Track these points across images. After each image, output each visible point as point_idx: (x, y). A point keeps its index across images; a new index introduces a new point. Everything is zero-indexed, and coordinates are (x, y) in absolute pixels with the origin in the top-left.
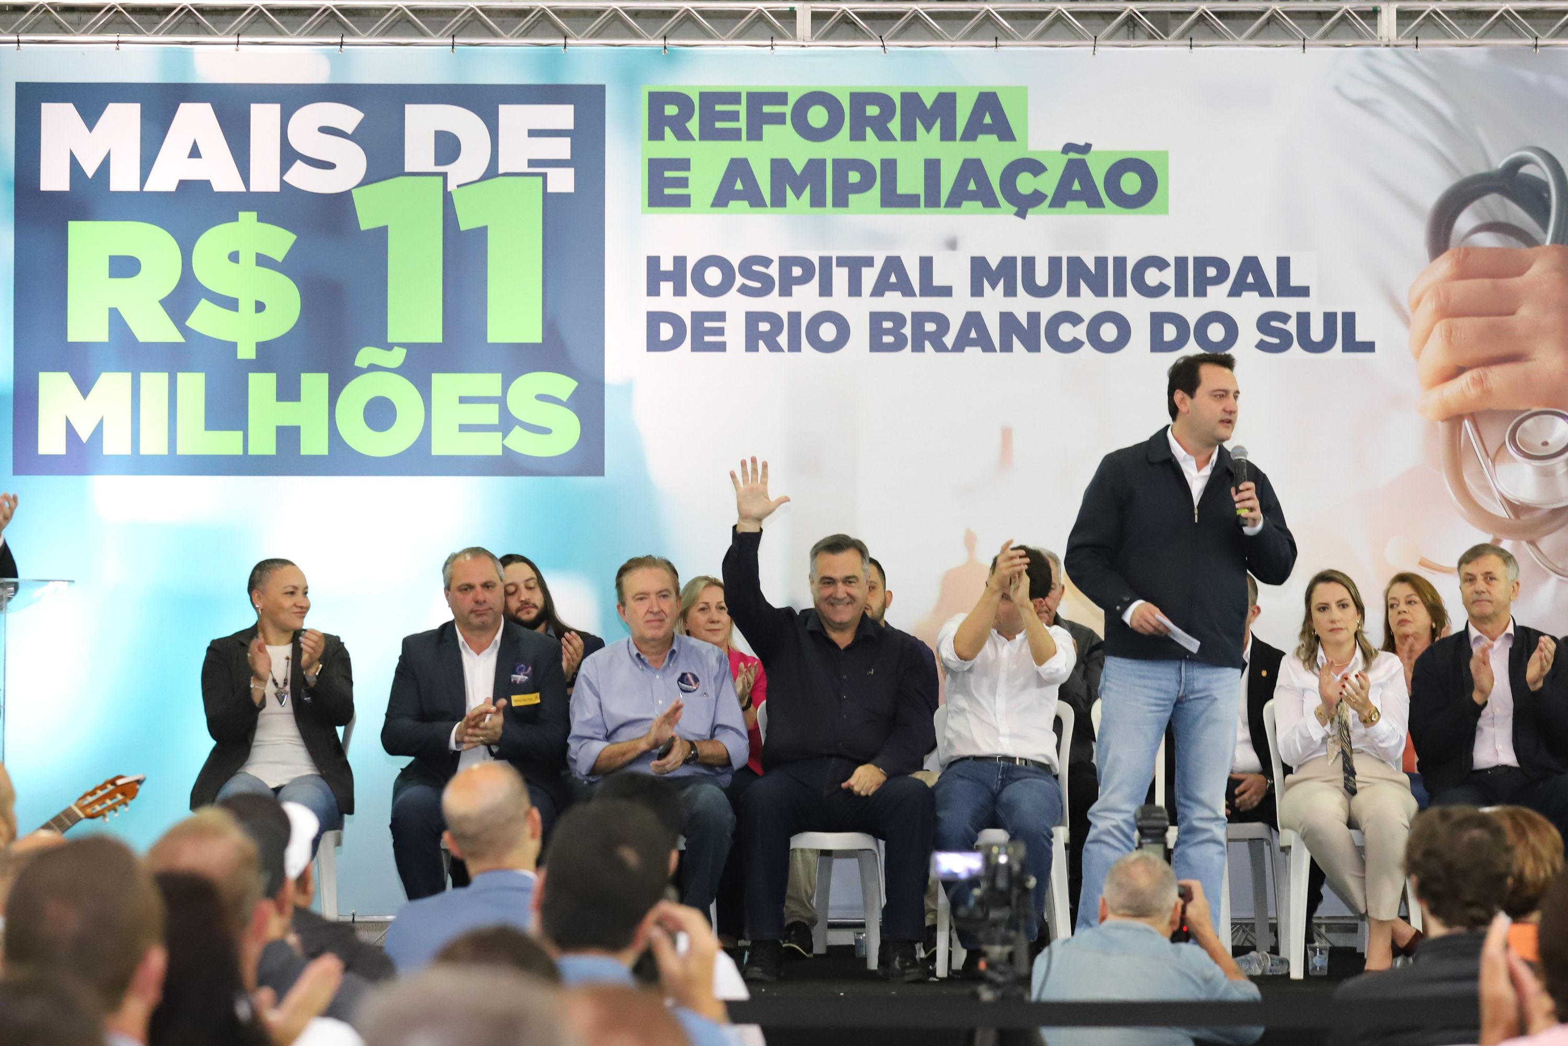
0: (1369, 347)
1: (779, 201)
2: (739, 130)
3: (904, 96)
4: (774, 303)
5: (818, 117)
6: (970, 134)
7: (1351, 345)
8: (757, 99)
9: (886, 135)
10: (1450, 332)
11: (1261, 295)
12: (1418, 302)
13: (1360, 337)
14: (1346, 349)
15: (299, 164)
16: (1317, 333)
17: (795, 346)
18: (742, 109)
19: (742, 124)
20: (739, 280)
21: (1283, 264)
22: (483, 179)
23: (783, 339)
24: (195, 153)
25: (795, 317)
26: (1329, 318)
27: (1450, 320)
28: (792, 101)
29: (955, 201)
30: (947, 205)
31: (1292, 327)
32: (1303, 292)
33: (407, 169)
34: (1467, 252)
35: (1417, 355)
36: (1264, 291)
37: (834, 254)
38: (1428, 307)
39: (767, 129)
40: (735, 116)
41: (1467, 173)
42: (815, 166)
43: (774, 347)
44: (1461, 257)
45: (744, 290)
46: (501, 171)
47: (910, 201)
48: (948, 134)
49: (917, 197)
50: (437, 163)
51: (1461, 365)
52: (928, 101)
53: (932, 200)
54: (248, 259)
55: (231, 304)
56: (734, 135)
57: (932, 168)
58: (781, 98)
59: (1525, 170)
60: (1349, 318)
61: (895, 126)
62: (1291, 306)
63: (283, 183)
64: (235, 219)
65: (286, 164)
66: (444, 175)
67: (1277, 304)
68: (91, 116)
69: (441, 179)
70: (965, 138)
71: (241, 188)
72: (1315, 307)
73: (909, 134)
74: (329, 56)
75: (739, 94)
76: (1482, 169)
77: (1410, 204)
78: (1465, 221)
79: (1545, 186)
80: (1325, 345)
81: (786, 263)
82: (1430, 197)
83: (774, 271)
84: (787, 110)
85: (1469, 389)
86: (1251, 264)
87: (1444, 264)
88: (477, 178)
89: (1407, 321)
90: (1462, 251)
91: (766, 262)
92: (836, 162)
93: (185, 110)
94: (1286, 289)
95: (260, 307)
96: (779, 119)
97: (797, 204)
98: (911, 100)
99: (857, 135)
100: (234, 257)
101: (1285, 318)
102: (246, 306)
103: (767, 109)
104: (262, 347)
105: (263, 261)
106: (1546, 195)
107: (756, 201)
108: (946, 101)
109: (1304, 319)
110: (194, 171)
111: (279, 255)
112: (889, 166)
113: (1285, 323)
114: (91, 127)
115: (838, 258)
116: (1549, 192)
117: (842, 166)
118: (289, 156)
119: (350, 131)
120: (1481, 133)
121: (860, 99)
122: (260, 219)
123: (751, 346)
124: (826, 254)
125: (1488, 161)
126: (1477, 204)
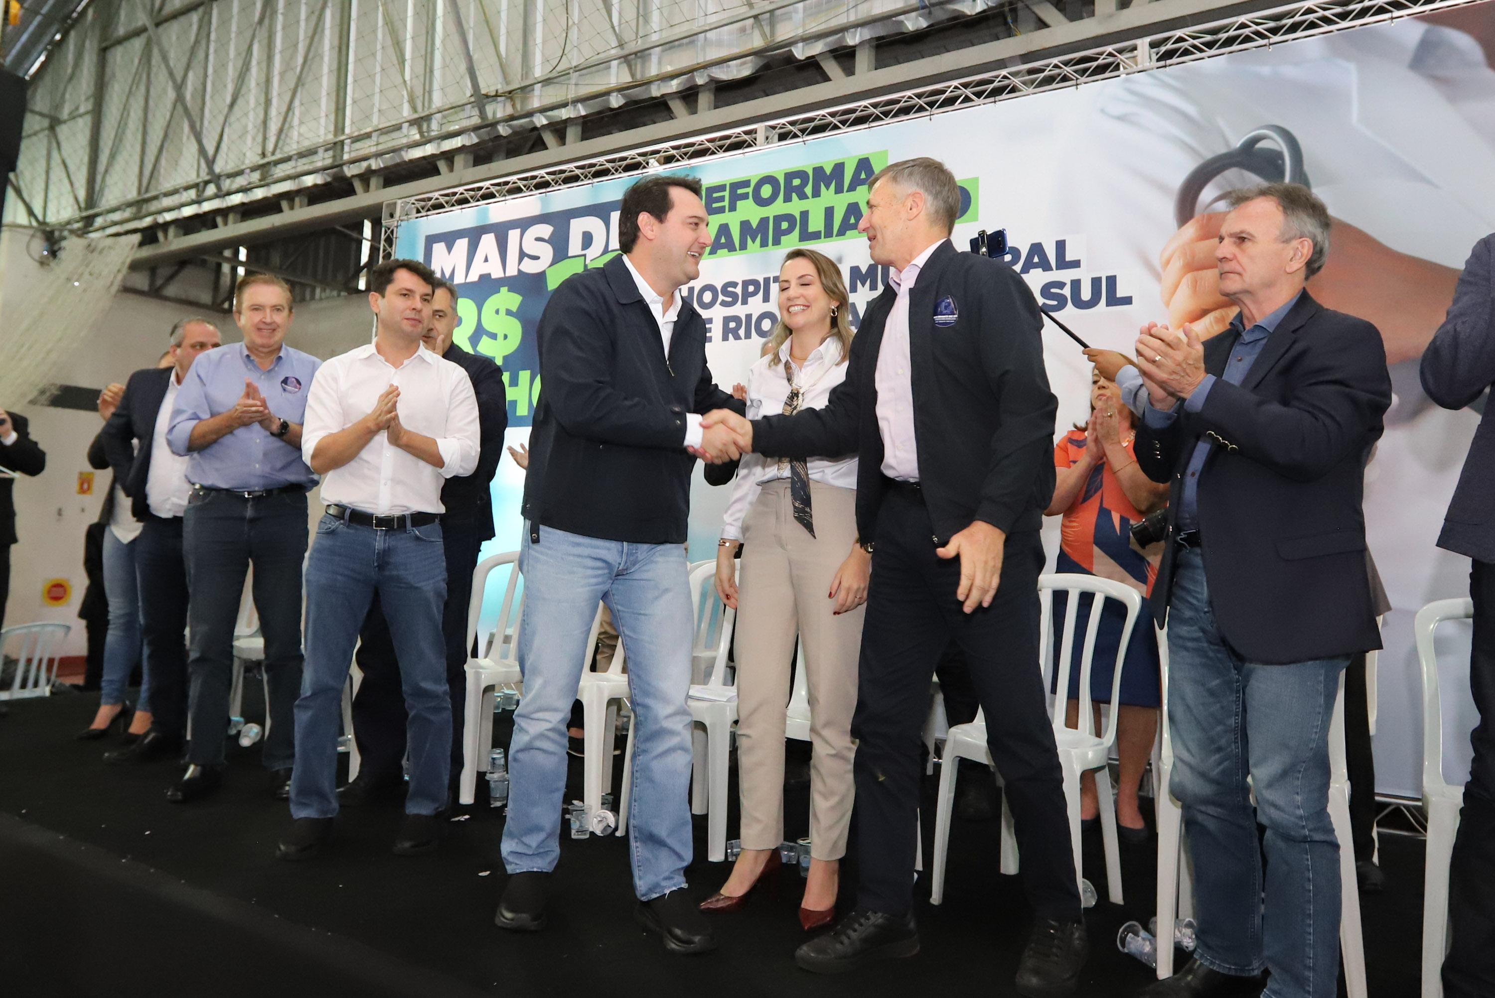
0: (1128, 301)
1: (743, 247)
2: (724, 207)
3: (815, 169)
4: (738, 310)
5: (766, 191)
6: (852, 188)
7: (1113, 300)
8: (735, 186)
9: (803, 196)
10: (1195, 283)
11: (1044, 271)
12: (1168, 262)
13: (1120, 294)
14: (1109, 304)
15: (526, 259)
16: (1086, 294)
17: (748, 336)
18: (726, 194)
19: (726, 203)
20: (721, 298)
21: (1061, 246)
22: (601, 255)
23: (742, 332)
24: (486, 260)
25: (749, 317)
26: (1096, 282)
27: (1195, 273)
28: (753, 184)
29: (842, 232)
30: (836, 236)
31: (1067, 291)
32: (1076, 264)
33: (570, 255)
34: (1210, 217)
35: (1167, 304)
36: (1046, 267)
37: (771, 276)
38: (1177, 265)
39: (740, 204)
40: (722, 199)
41: (1209, 155)
42: (764, 221)
43: (737, 337)
44: (1205, 221)
45: (724, 304)
46: (610, 250)
47: (816, 236)
48: (839, 190)
49: (820, 232)
50: (583, 249)
51: (1205, 307)
52: (828, 170)
53: (829, 234)
54: (503, 312)
55: (494, 336)
56: (721, 210)
57: (829, 212)
58: (746, 184)
59: (1261, 145)
60: (1112, 281)
61: (808, 190)
62: (1066, 276)
63: (519, 271)
64: (498, 292)
65: (520, 260)
66: (585, 255)
67: (1056, 275)
68: (450, 248)
69: (583, 258)
70: (849, 190)
71: (502, 275)
72: (1085, 275)
73: (816, 193)
74: (542, 200)
75: (725, 185)
76: (1222, 150)
77: (1162, 187)
78: (1208, 194)
79: (1279, 155)
80: (1093, 303)
81: (746, 283)
82: (1178, 179)
83: (739, 290)
84: (750, 190)
85: (1213, 327)
86: (1037, 249)
87: (1191, 229)
88: (599, 255)
89: (1158, 277)
90: (1205, 217)
91: (734, 285)
92: (775, 217)
93: (484, 237)
94: (1063, 263)
95: (506, 337)
96: (745, 196)
97: (753, 246)
98: (819, 171)
99: (787, 199)
100: (497, 312)
101: (1061, 285)
102: (500, 337)
103: (740, 191)
104: (505, 358)
105: (509, 313)
106: (1280, 162)
107: (731, 248)
108: (839, 168)
109: (1076, 285)
110: (484, 269)
111: (514, 309)
112: (805, 215)
113: (1062, 289)
114: (449, 252)
115: (774, 277)
116: (1283, 159)
117: (778, 219)
118: (522, 255)
119: (547, 238)
120: (1221, 122)
121: (789, 176)
122: (509, 291)
123: (725, 338)
124: (767, 276)
125: (1227, 143)
126: (1218, 179)
